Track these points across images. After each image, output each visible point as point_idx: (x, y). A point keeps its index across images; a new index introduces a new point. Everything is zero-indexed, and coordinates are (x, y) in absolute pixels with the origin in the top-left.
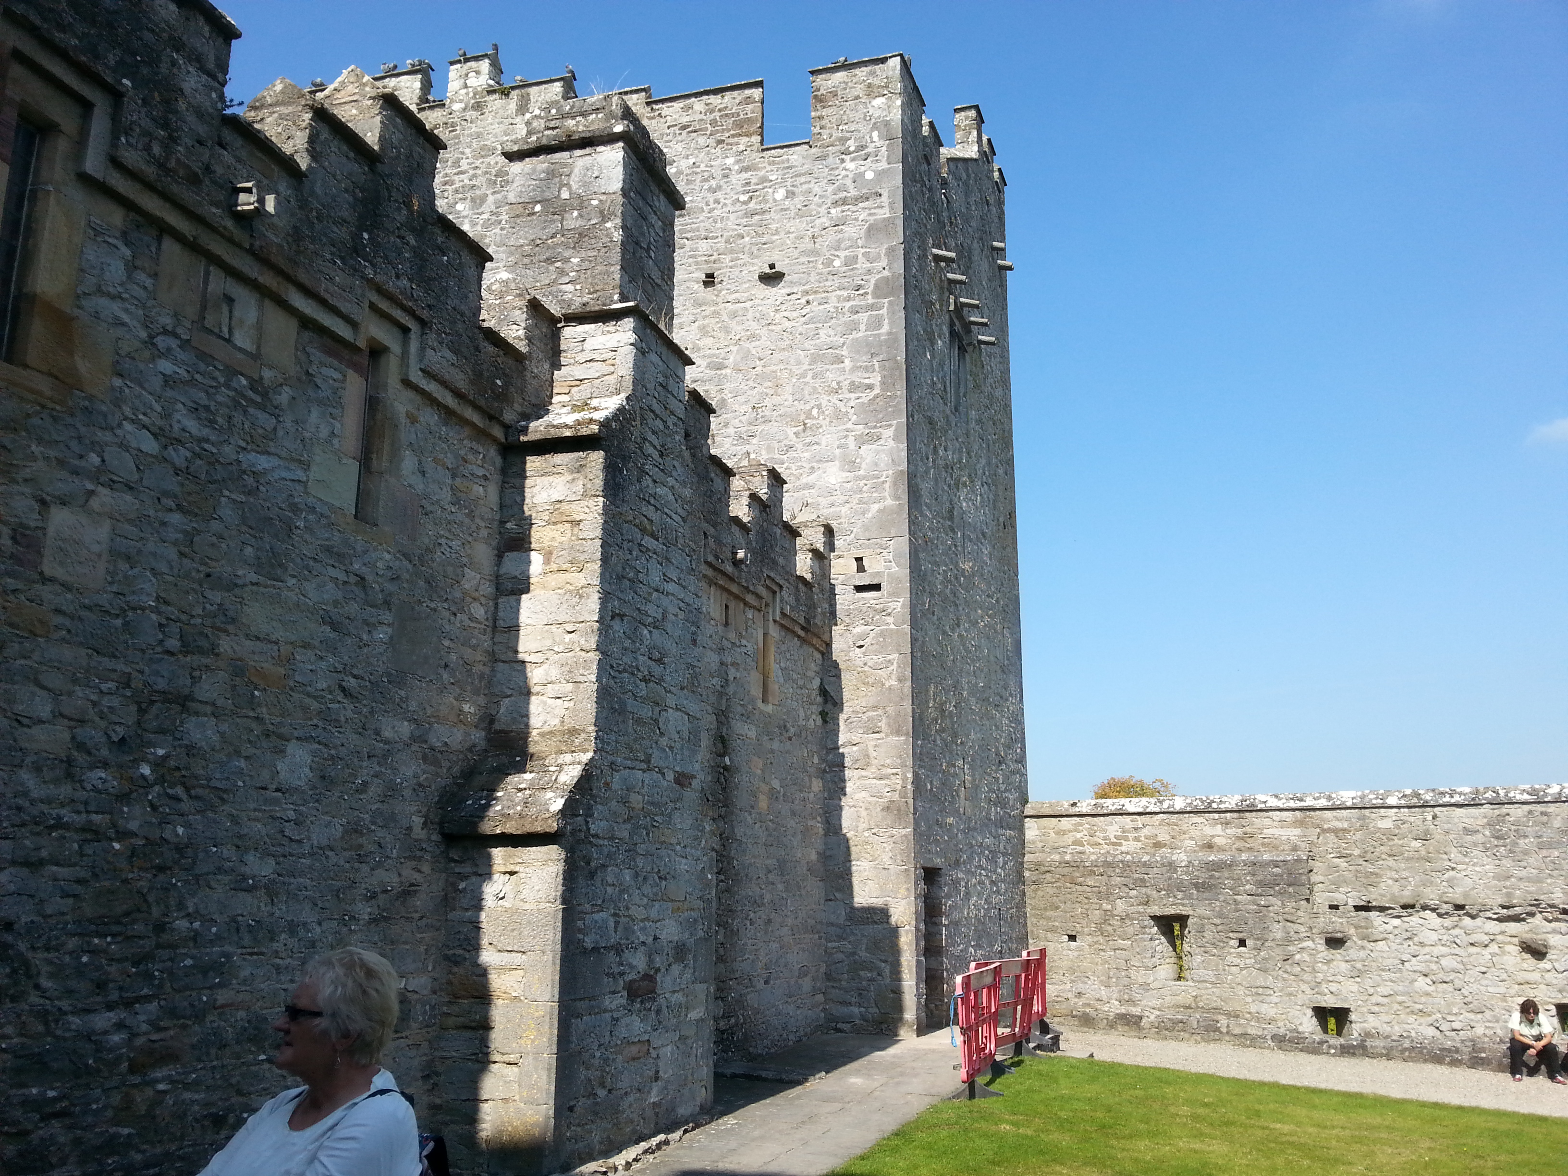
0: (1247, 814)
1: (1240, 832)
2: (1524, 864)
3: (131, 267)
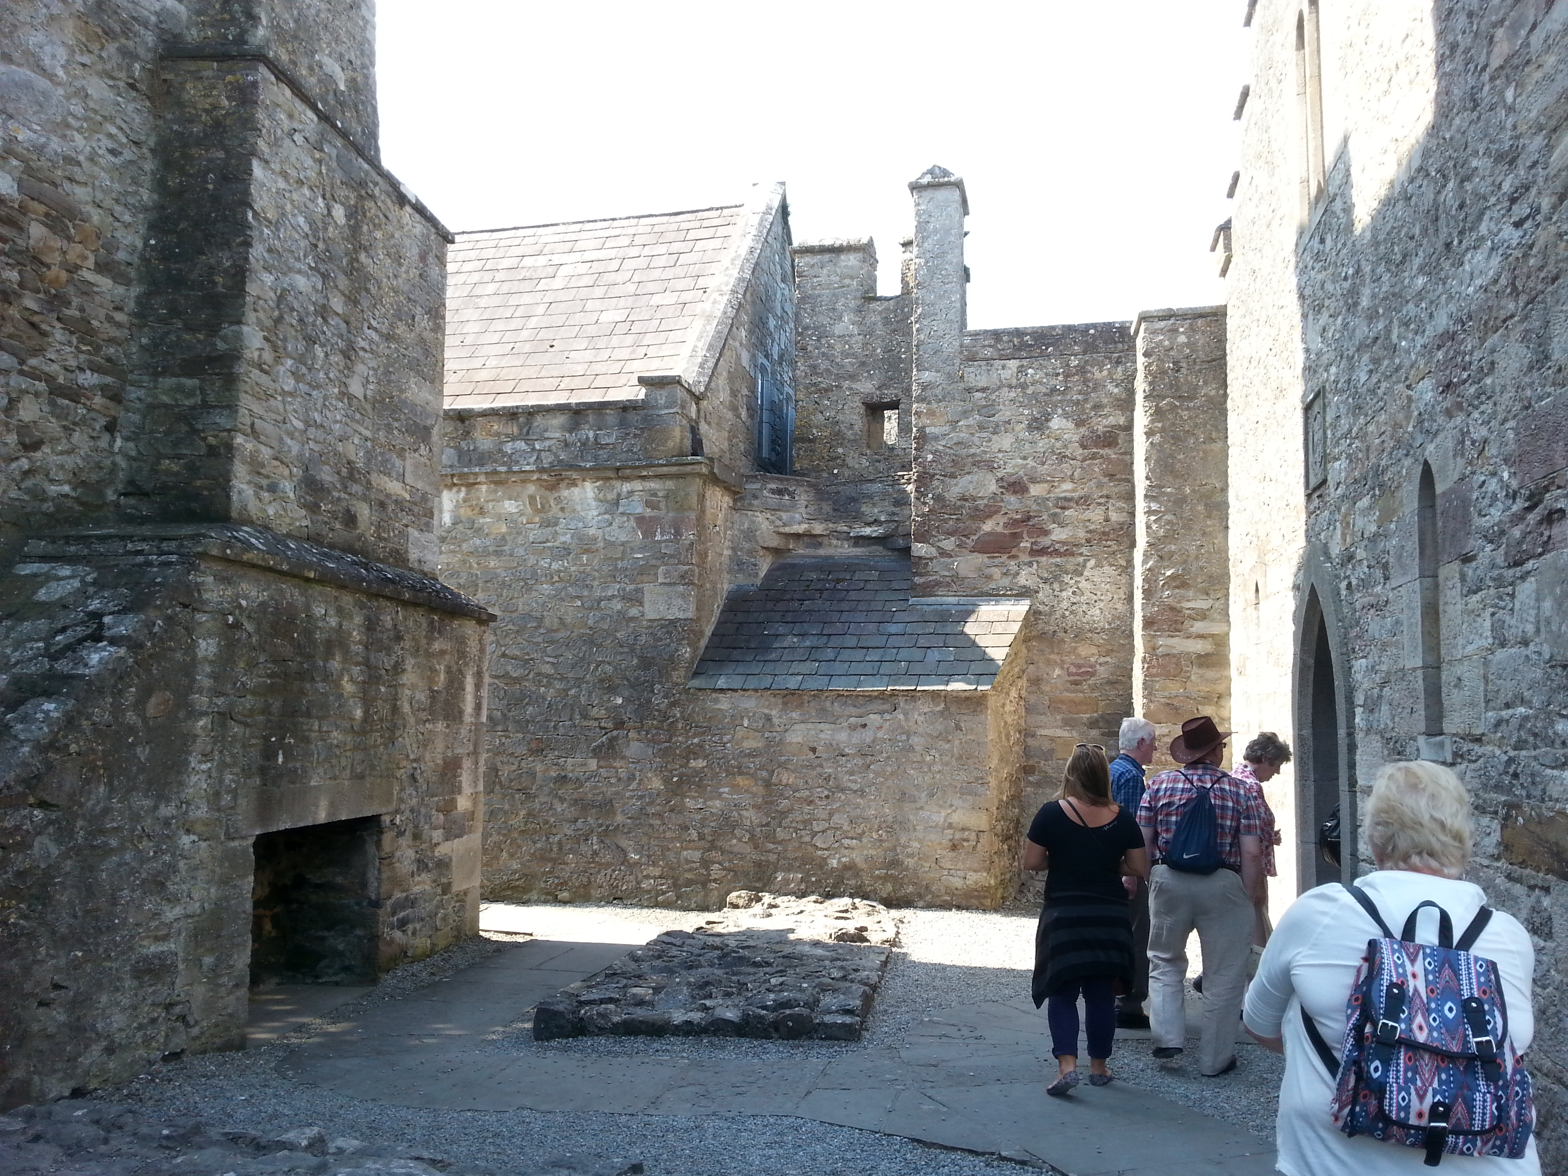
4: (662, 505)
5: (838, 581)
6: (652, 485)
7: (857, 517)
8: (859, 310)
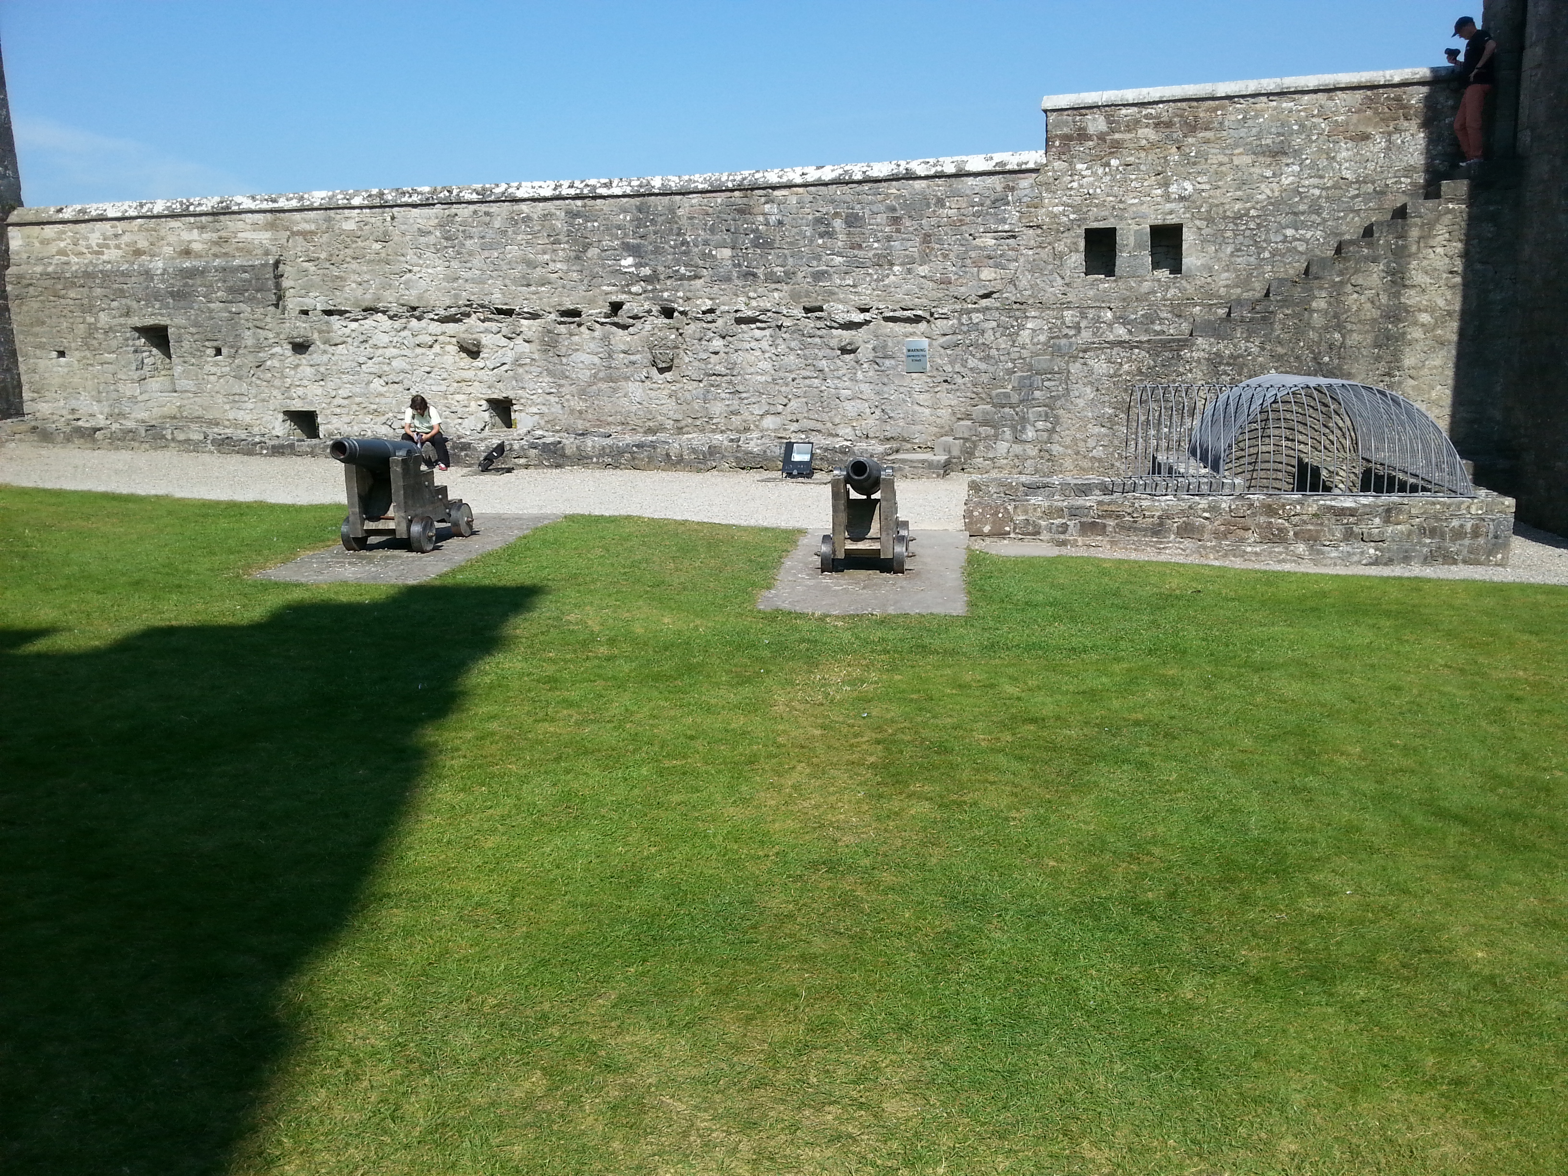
0: (222, 217)
1: (215, 236)
2: (469, 265)
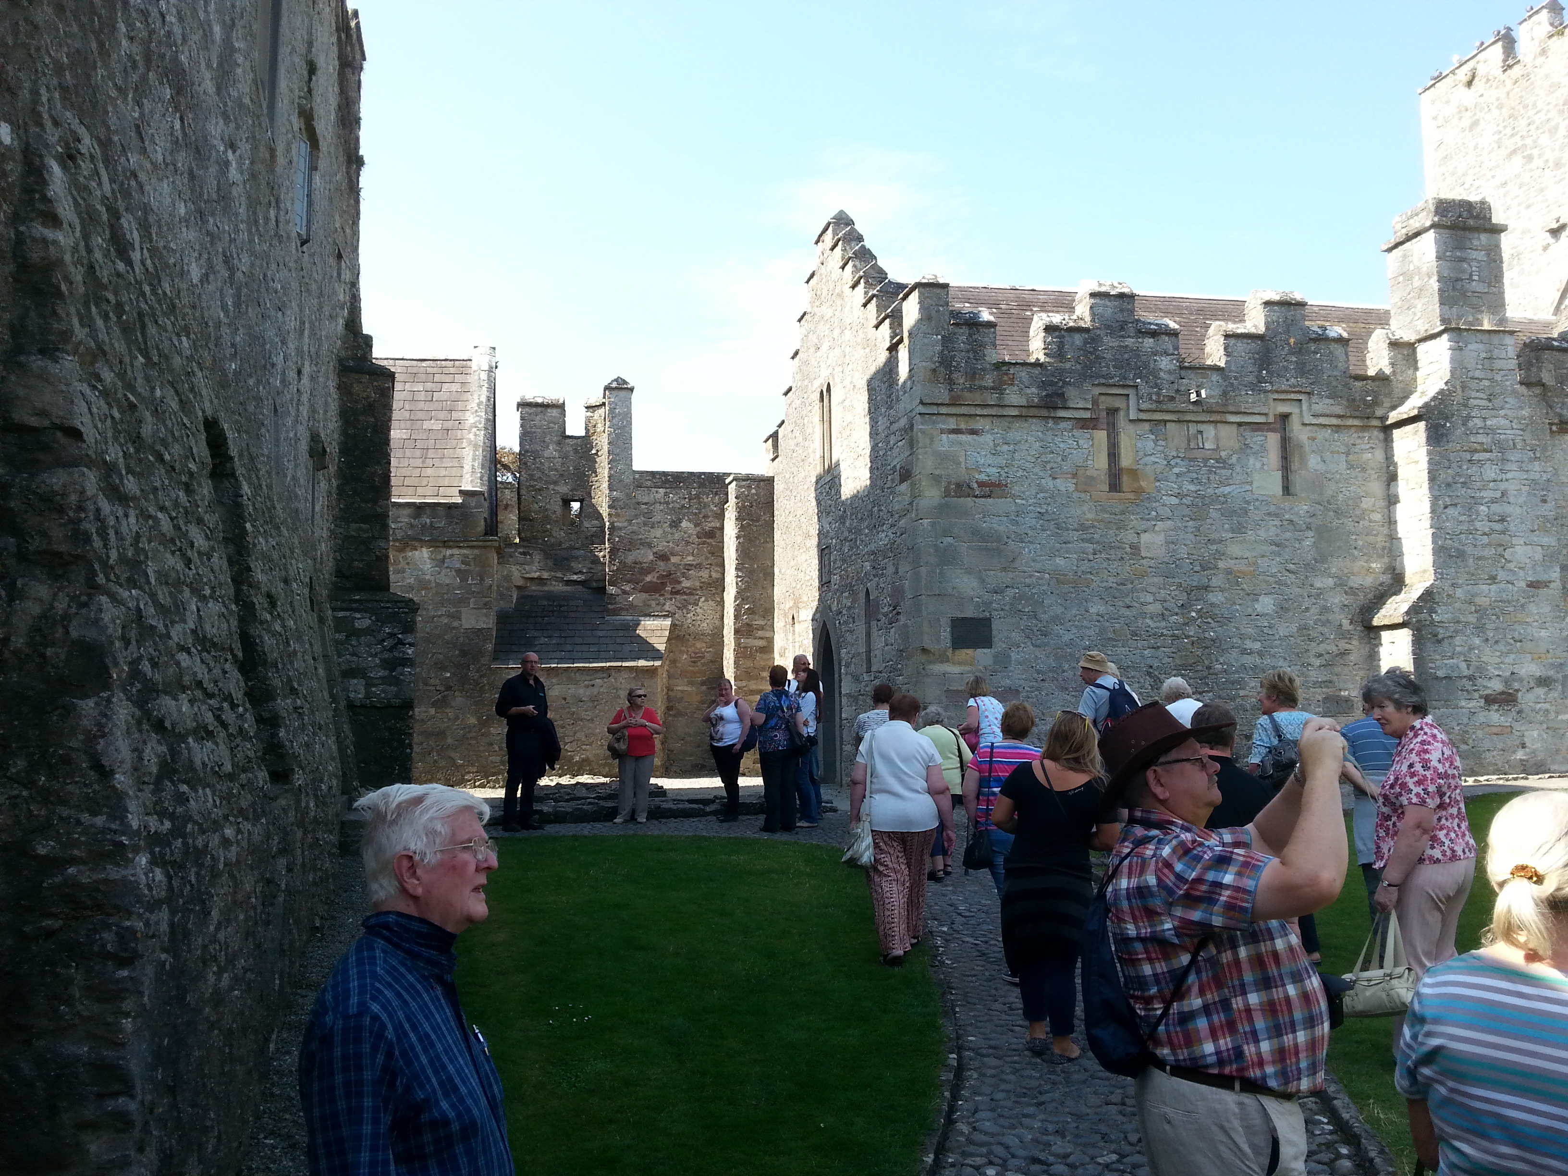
3: (1155, 441)
4: (472, 563)
5: (561, 606)
6: (466, 551)
7: (570, 570)
8: (559, 443)
